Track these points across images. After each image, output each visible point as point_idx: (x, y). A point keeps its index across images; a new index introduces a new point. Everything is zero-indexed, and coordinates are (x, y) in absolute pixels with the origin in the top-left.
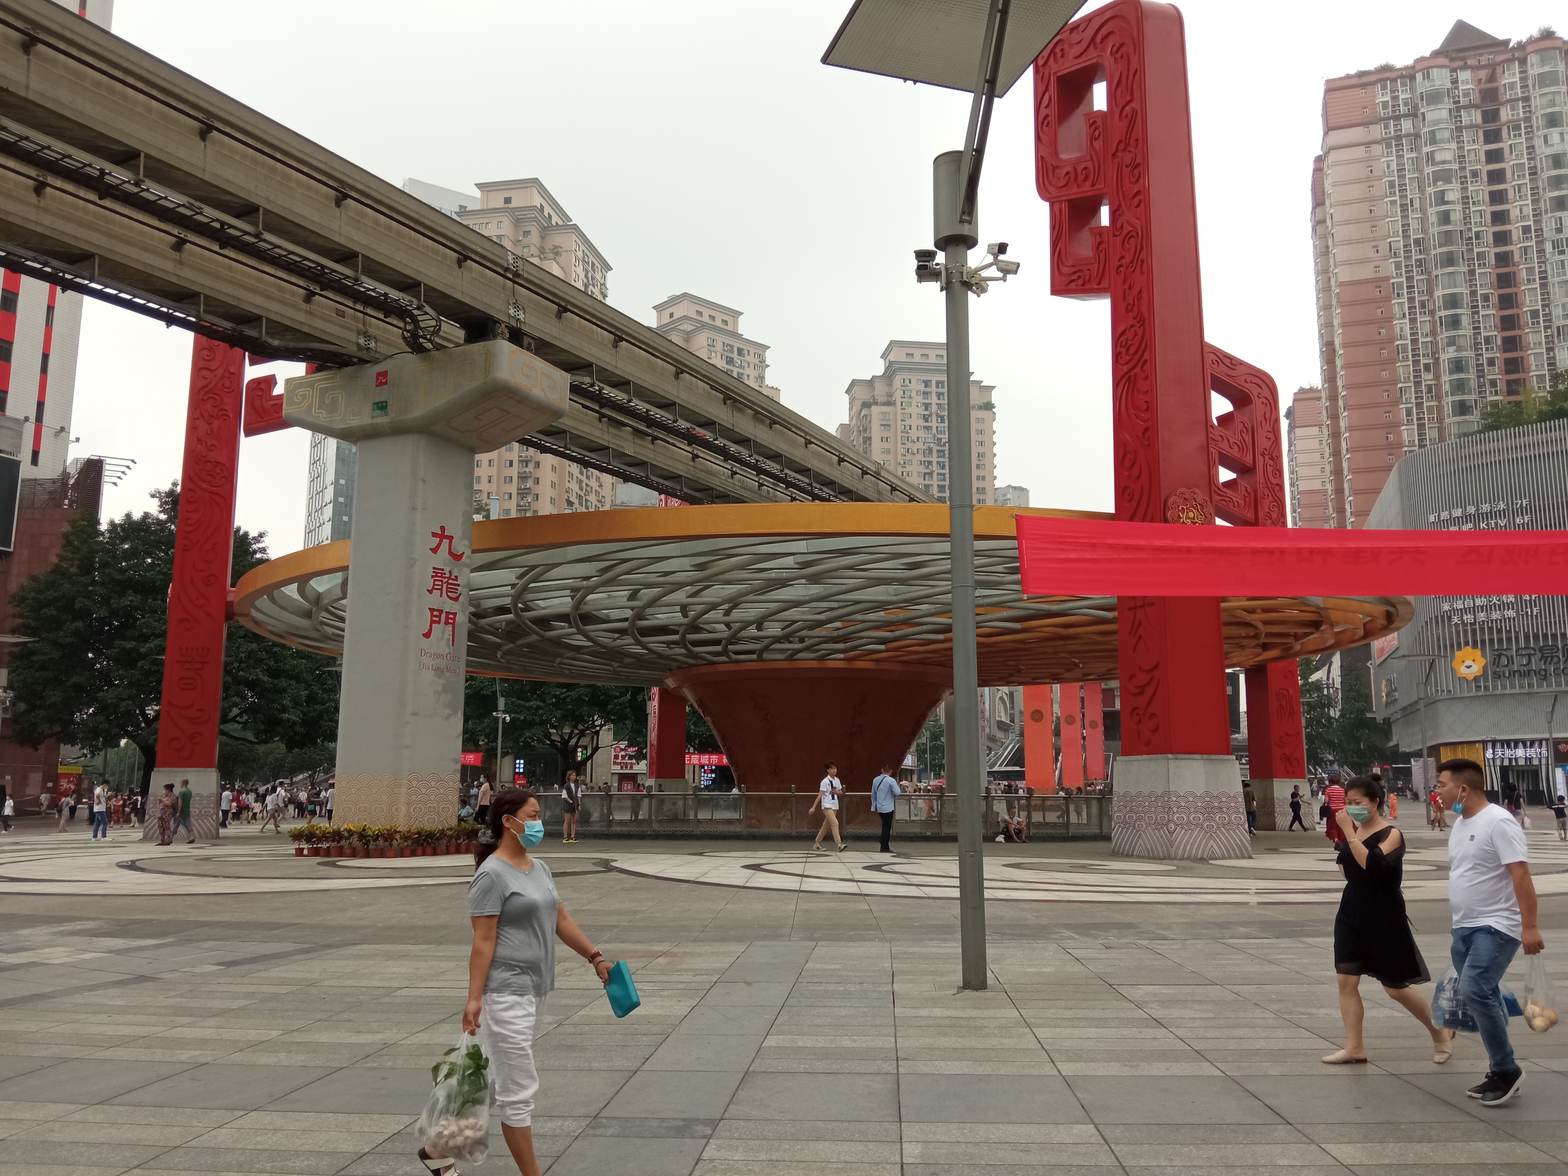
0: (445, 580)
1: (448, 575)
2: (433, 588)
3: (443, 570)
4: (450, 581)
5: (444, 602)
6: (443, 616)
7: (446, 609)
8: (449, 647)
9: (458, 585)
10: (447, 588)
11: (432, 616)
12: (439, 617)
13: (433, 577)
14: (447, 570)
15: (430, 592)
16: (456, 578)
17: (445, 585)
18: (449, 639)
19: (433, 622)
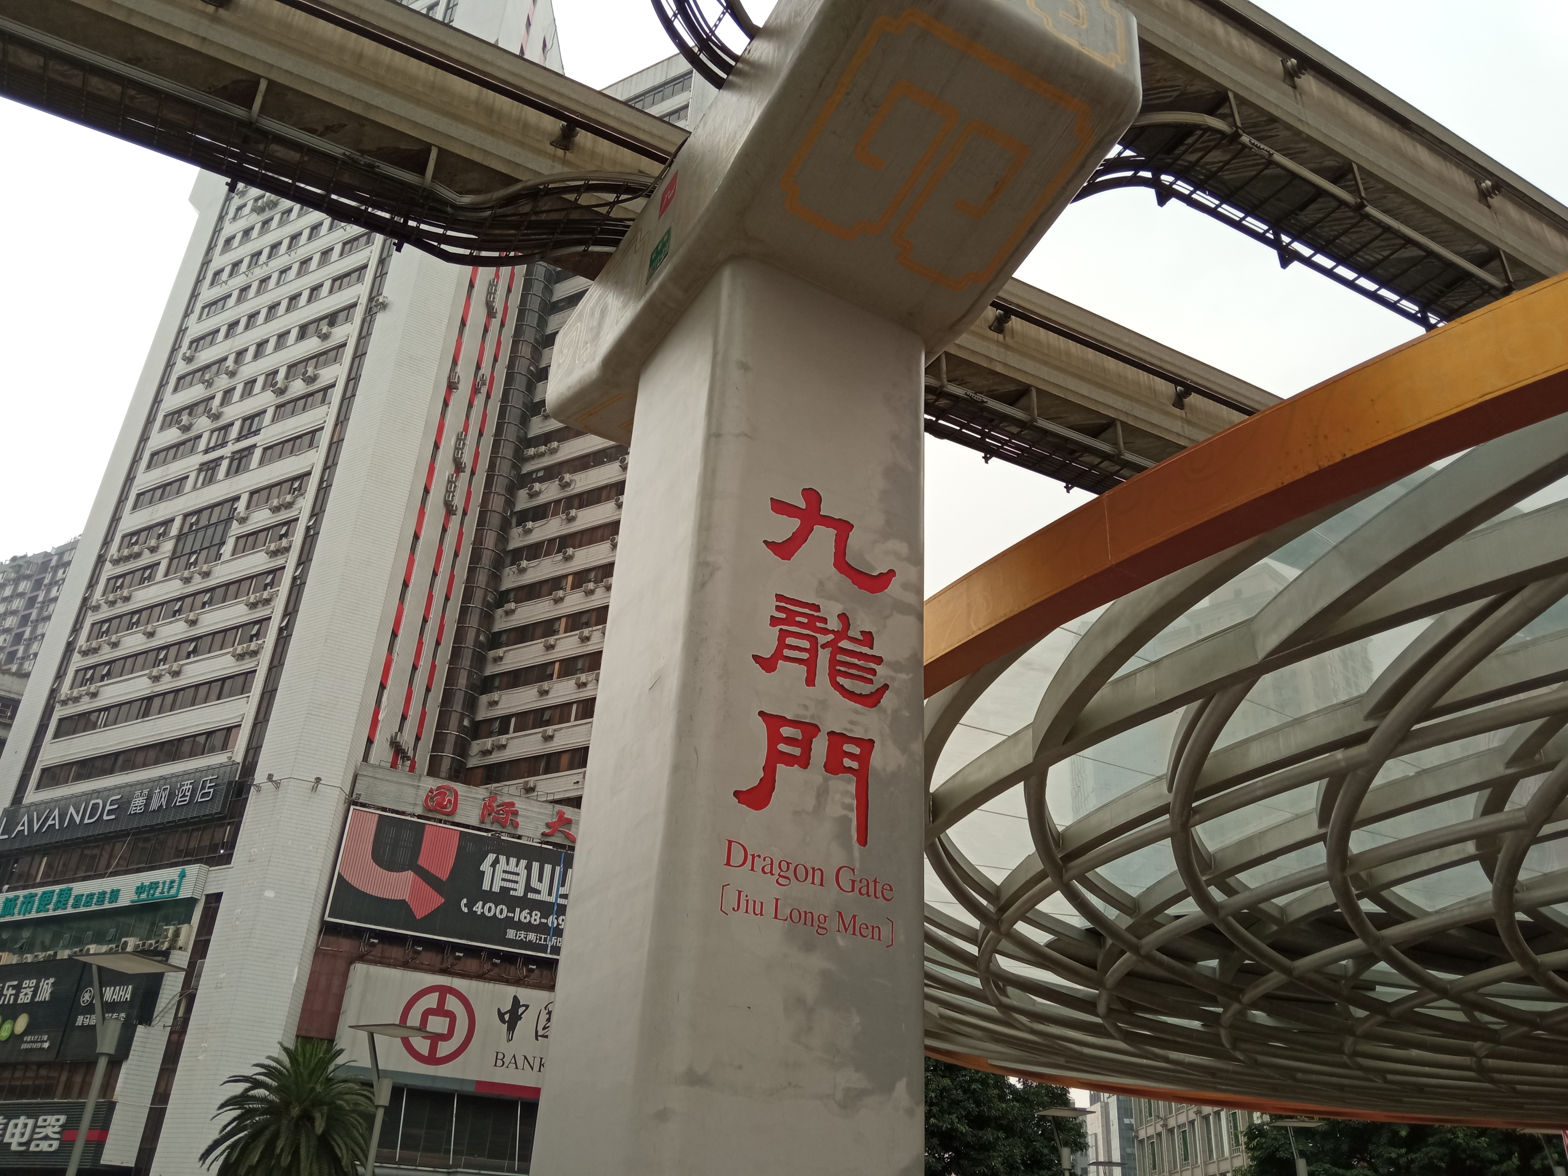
0: (823, 639)
1: (834, 624)
2: (778, 655)
3: (817, 608)
4: (845, 644)
5: (823, 704)
6: (820, 747)
7: (832, 723)
8: (848, 849)
9: (879, 660)
10: (833, 662)
11: (774, 738)
12: (806, 745)
13: (774, 621)
14: (831, 611)
15: (768, 664)
16: (868, 638)
17: (824, 656)
18: (844, 821)
19: (774, 758)
